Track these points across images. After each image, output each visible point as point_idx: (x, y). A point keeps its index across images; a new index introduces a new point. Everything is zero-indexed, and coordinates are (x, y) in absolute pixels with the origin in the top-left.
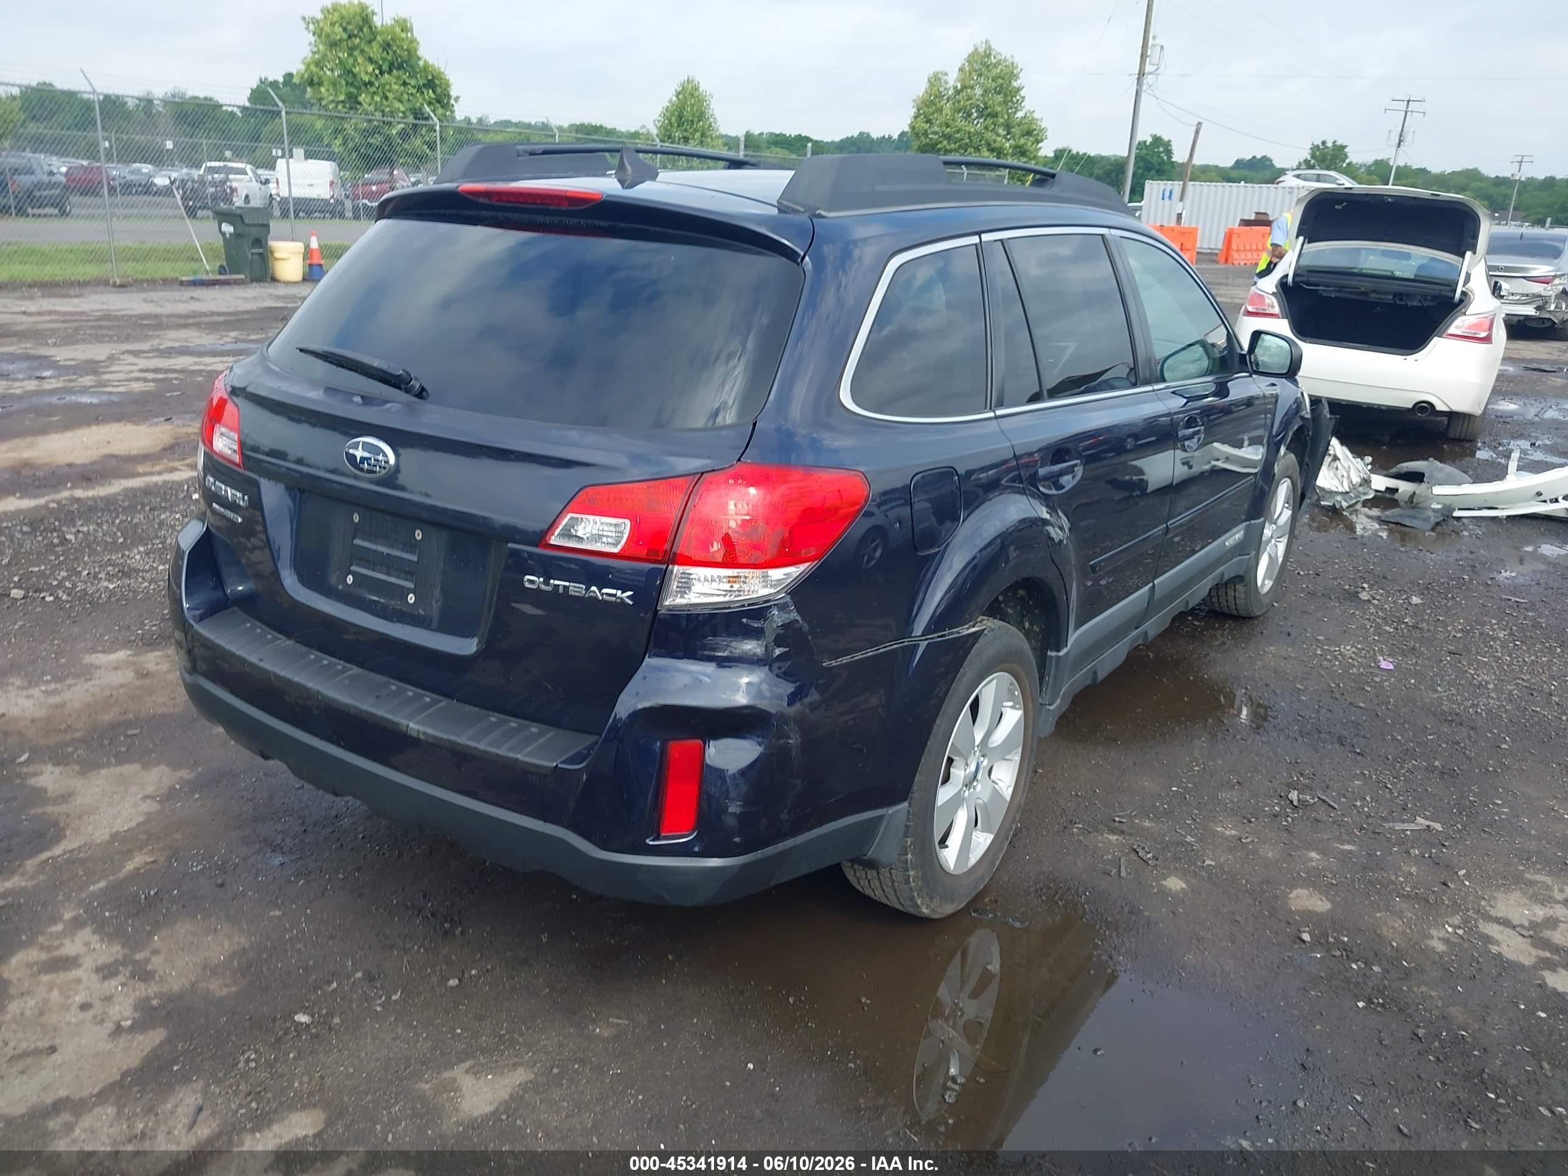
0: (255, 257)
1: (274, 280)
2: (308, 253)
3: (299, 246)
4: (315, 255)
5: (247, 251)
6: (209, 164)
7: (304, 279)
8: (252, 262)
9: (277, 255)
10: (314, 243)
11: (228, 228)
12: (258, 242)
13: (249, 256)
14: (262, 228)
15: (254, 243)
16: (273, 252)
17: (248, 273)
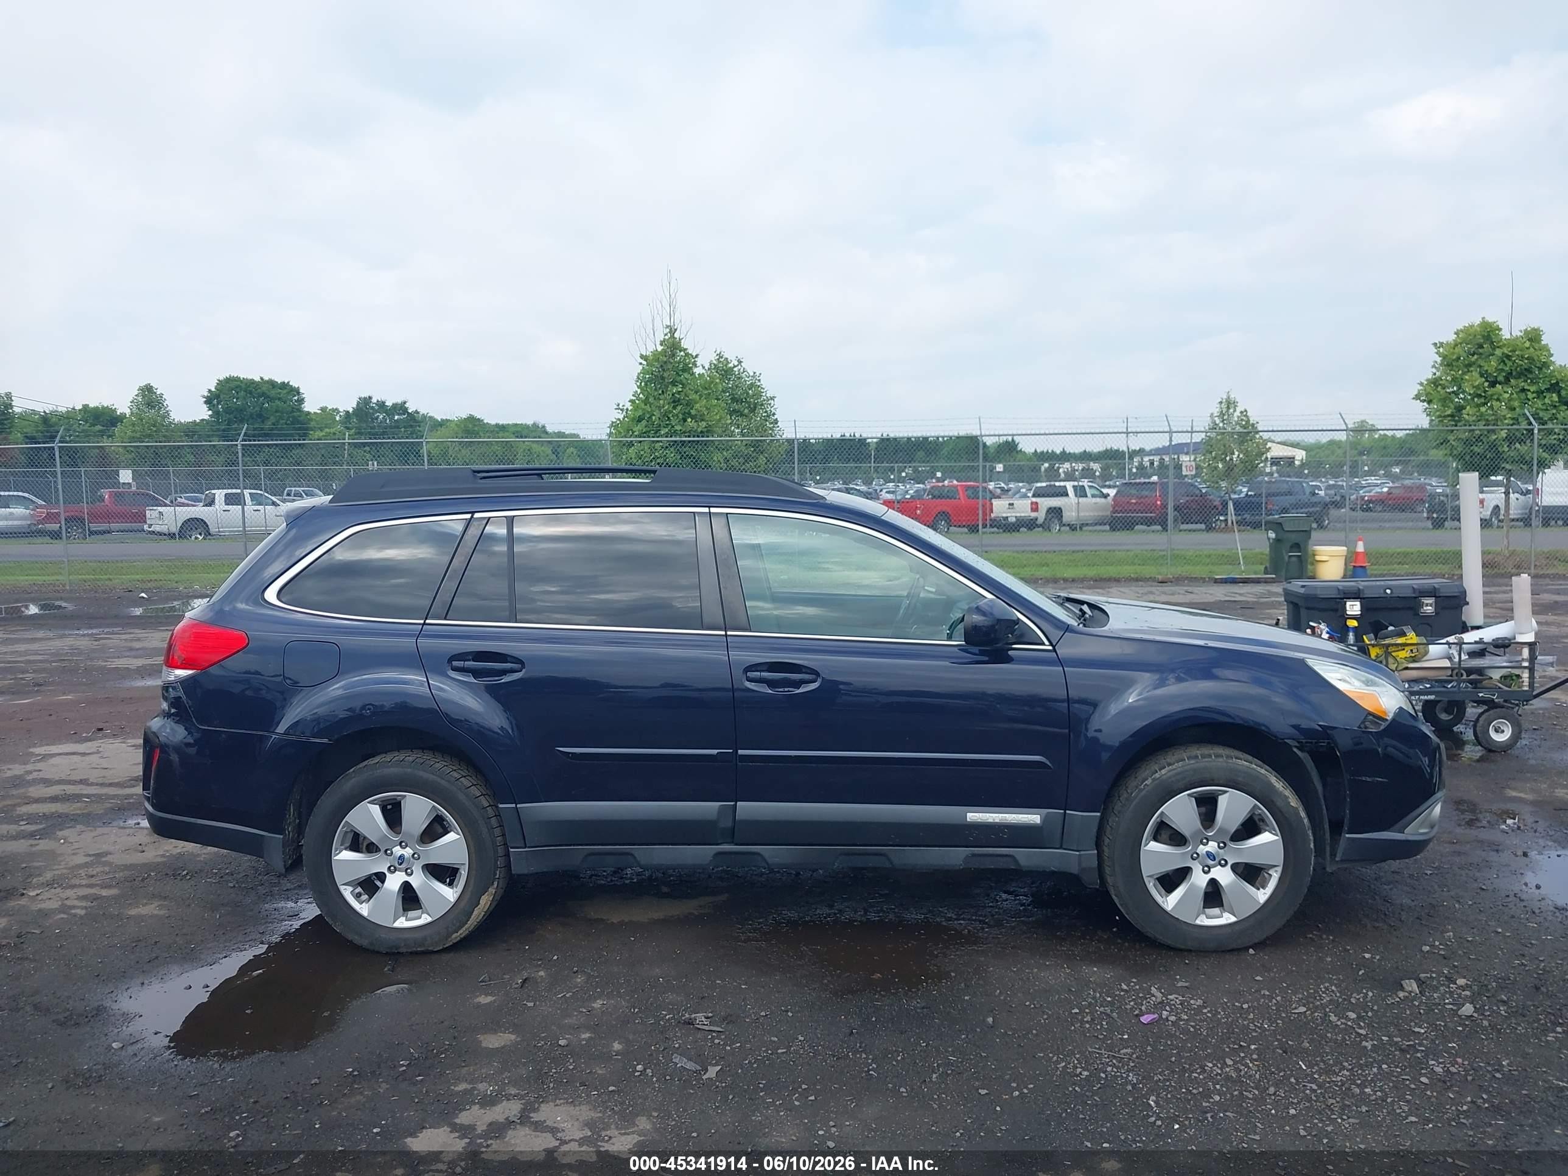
0: (1294, 559)
2: (1352, 556)
3: (1343, 550)
4: (1360, 557)
5: (1285, 554)
7: (1345, 577)
8: (1289, 563)
9: (1318, 558)
10: (1360, 547)
11: (1272, 535)
12: (1297, 546)
13: (1286, 558)
14: (1304, 533)
15: (1292, 547)
16: (1314, 555)
17: (1283, 573)
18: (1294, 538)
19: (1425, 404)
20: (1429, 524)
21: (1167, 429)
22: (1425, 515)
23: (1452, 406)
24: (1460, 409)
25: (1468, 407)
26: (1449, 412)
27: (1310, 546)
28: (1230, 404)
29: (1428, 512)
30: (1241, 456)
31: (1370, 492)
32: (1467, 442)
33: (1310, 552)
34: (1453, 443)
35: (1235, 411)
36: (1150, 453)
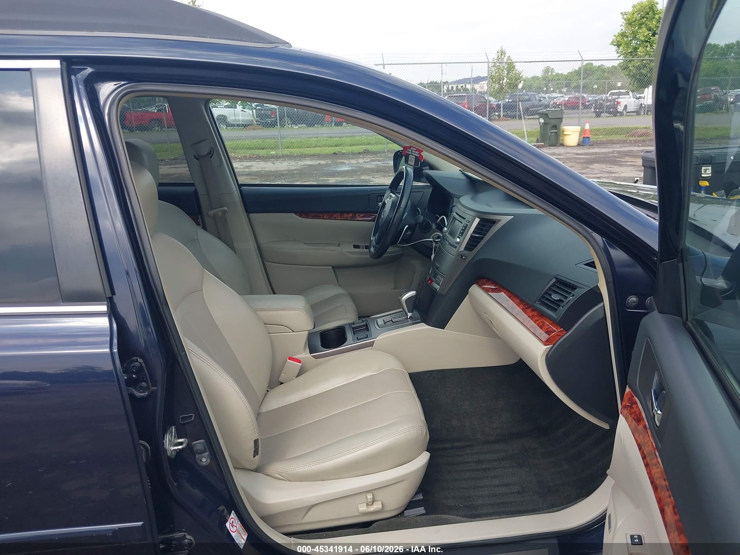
0: (553, 134)
1: (562, 145)
2: (583, 131)
3: (578, 128)
4: (587, 132)
5: (548, 131)
6: (612, 91)
7: (579, 145)
8: (550, 136)
9: (565, 133)
10: (587, 127)
11: (542, 121)
12: (555, 127)
13: (549, 134)
14: (558, 120)
15: (552, 127)
16: (563, 132)
17: (547, 142)
18: (554, 122)
19: (616, 47)
20: (594, 115)
21: (486, 61)
22: (593, 110)
23: (632, 48)
24: (636, 49)
25: (640, 48)
26: (630, 51)
27: (561, 127)
28: (502, 53)
29: (595, 109)
30: (508, 81)
31: (559, 100)
32: (638, 68)
33: (561, 130)
34: (631, 68)
35: (505, 56)
36: (452, 83)
